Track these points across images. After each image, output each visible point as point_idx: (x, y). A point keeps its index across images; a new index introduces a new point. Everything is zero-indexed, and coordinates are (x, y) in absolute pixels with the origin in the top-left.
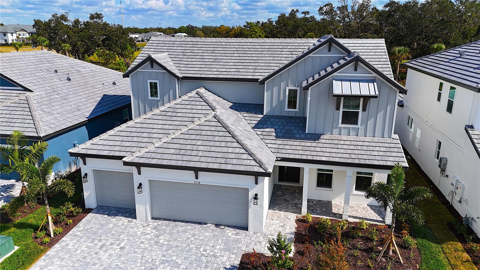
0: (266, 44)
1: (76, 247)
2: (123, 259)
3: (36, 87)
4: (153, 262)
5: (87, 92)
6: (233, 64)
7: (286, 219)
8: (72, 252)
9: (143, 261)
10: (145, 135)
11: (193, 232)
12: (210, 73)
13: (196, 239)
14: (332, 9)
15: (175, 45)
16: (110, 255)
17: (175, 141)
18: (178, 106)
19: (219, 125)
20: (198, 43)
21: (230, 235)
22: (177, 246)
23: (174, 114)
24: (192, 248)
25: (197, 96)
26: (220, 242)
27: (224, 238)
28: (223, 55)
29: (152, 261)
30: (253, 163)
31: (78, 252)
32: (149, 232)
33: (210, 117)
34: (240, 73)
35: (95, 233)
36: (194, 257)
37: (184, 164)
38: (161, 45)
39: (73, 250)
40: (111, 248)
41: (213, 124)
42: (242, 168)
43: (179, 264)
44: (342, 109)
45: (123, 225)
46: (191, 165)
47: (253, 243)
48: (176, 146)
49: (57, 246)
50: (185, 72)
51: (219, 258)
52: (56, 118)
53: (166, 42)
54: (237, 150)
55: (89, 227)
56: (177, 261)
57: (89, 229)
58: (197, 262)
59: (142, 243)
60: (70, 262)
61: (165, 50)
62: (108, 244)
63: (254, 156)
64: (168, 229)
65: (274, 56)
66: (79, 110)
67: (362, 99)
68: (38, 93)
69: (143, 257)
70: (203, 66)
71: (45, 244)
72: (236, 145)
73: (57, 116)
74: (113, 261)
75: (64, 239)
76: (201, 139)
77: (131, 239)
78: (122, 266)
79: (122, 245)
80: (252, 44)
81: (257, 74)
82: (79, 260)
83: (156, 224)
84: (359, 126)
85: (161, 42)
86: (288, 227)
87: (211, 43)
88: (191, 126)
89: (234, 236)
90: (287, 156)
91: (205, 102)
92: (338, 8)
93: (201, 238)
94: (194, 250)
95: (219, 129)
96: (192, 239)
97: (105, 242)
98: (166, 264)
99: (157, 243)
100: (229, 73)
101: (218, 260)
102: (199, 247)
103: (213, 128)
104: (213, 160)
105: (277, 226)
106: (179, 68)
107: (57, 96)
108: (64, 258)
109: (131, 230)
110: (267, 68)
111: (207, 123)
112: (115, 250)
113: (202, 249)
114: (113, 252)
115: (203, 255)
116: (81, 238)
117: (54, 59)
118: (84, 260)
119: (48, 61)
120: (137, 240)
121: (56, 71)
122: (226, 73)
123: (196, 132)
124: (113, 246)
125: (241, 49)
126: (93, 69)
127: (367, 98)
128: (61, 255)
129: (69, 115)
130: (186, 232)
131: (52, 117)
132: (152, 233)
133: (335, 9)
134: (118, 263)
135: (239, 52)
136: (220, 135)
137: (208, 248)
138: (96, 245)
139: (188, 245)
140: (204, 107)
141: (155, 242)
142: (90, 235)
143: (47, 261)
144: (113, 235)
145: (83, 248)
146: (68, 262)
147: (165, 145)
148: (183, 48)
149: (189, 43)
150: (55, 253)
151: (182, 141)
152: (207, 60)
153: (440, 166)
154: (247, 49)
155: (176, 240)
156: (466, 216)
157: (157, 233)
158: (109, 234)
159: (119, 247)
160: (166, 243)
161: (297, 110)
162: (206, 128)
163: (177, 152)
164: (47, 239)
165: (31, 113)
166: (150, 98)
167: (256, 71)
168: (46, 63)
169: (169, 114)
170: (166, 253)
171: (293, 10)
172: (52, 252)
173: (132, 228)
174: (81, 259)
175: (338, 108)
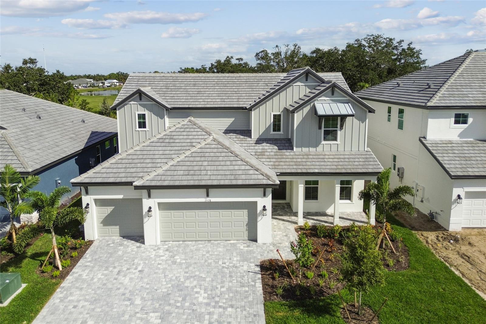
0: (242, 78)
1: (91, 276)
2: (146, 280)
3: (9, 125)
4: (178, 279)
5: (59, 129)
6: (217, 95)
7: (287, 230)
8: (89, 281)
9: (167, 280)
10: (148, 161)
11: (206, 249)
12: (197, 103)
13: (211, 255)
14: (267, 54)
15: (155, 80)
16: (131, 279)
17: (181, 163)
18: (173, 134)
19: (220, 147)
20: (179, 78)
21: (242, 247)
22: (196, 263)
23: (172, 141)
24: (211, 263)
25: (190, 124)
26: (235, 254)
27: (237, 251)
28: (205, 87)
29: (176, 277)
30: (261, 177)
31: (95, 280)
32: (162, 254)
33: (209, 141)
34: (225, 103)
35: (106, 262)
36: (216, 270)
37: (196, 183)
38: (142, 80)
39: (90, 279)
40: (130, 273)
41: (213, 146)
42: (252, 182)
43: (204, 278)
44: (323, 129)
45: (132, 251)
46: (203, 183)
47: (266, 252)
48: (184, 168)
49: (69, 277)
50: (172, 103)
51: (239, 268)
52: (37, 154)
53: (147, 78)
54: (243, 167)
55: (97, 257)
56: (201, 275)
57: (98, 259)
58: (221, 273)
59: (159, 264)
60: (90, 290)
61: (147, 85)
62: (125, 269)
63: (260, 171)
64: (181, 250)
65: (252, 87)
66: (58, 146)
67: (339, 118)
68: (14, 131)
69: (165, 276)
70: (189, 98)
71: (56, 276)
72: (240, 163)
73: (38, 151)
74: (136, 284)
75: (74, 270)
76: (207, 160)
77: (147, 262)
78: (148, 286)
79: (140, 268)
80: (229, 78)
81: (241, 103)
82: (100, 287)
83: (167, 246)
84: (339, 142)
85: (141, 78)
86: (291, 236)
87: (191, 78)
88: (194, 150)
89: (246, 249)
90: (284, 171)
91: (199, 128)
92: (272, 54)
93: (216, 253)
94: (213, 264)
95: (220, 150)
96: (208, 255)
97: (121, 268)
98: (192, 279)
99: (174, 263)
100: (215, 103)
101: (239, 269)
102: (217, 261)
103: (215, 150)
104: (223, 177)
105: (281, 236)
106: (166, 100)
107: (32, 133)
108: (83, 288)
109: (143, 254)
110: (249, 97)
111: (208, 146)
112: (134, 273)
113: (220, 263)
114: (133, 276)
115: (223, 267)
116: (93, 267)
117: (18, 98)
118: (105, 287)
119: (12, 100)
120: (153, 262)
121: (24, 110)
122: (212, 103)
123: (200, 154)
124: (130, 271)
125: (220, 83)
126: (58, 107)
127: (343, 117)
128: (77, 285)
129: (50, 151)
130: (199, 250)
131: (34, 153)
132: (166, 254)
133: (269, 55)
134: (143, 285)
135: (219, 85)
136: (223, 155)
137: (226, 261)
138: (112, 271)
139: (206, 261)
140: (199, 133)
141: (172, 262)
142: (101, 264)
143: (65, 292)
144: (125, 261)
145: (100, 276)
146: (89, 290)
147: (173, 168)
148: (164, 83)
149: (169, 78)
150: (70, 285)
151: (188, 163)
152: (191, 93)
153: (398, 175)
154: (226, 83)
155: (192, 257)
156: (431, 212)
157: (171, 254)
158: (121, 261)
159: (137, 271)
160: (184, 261)
161: (281, 132)
162: (208, 150)
163: (186, 173)
164: (57, 273)
165: (12, 149)
166: (138, 129)
167: (240, 100)
168: (11, 101)
169: (167, 141)
170: (187, 270)
171: (228, 57)
172: (66, 284)
173: (144, 252)
174: (101, 286)
175: (320, 128)
